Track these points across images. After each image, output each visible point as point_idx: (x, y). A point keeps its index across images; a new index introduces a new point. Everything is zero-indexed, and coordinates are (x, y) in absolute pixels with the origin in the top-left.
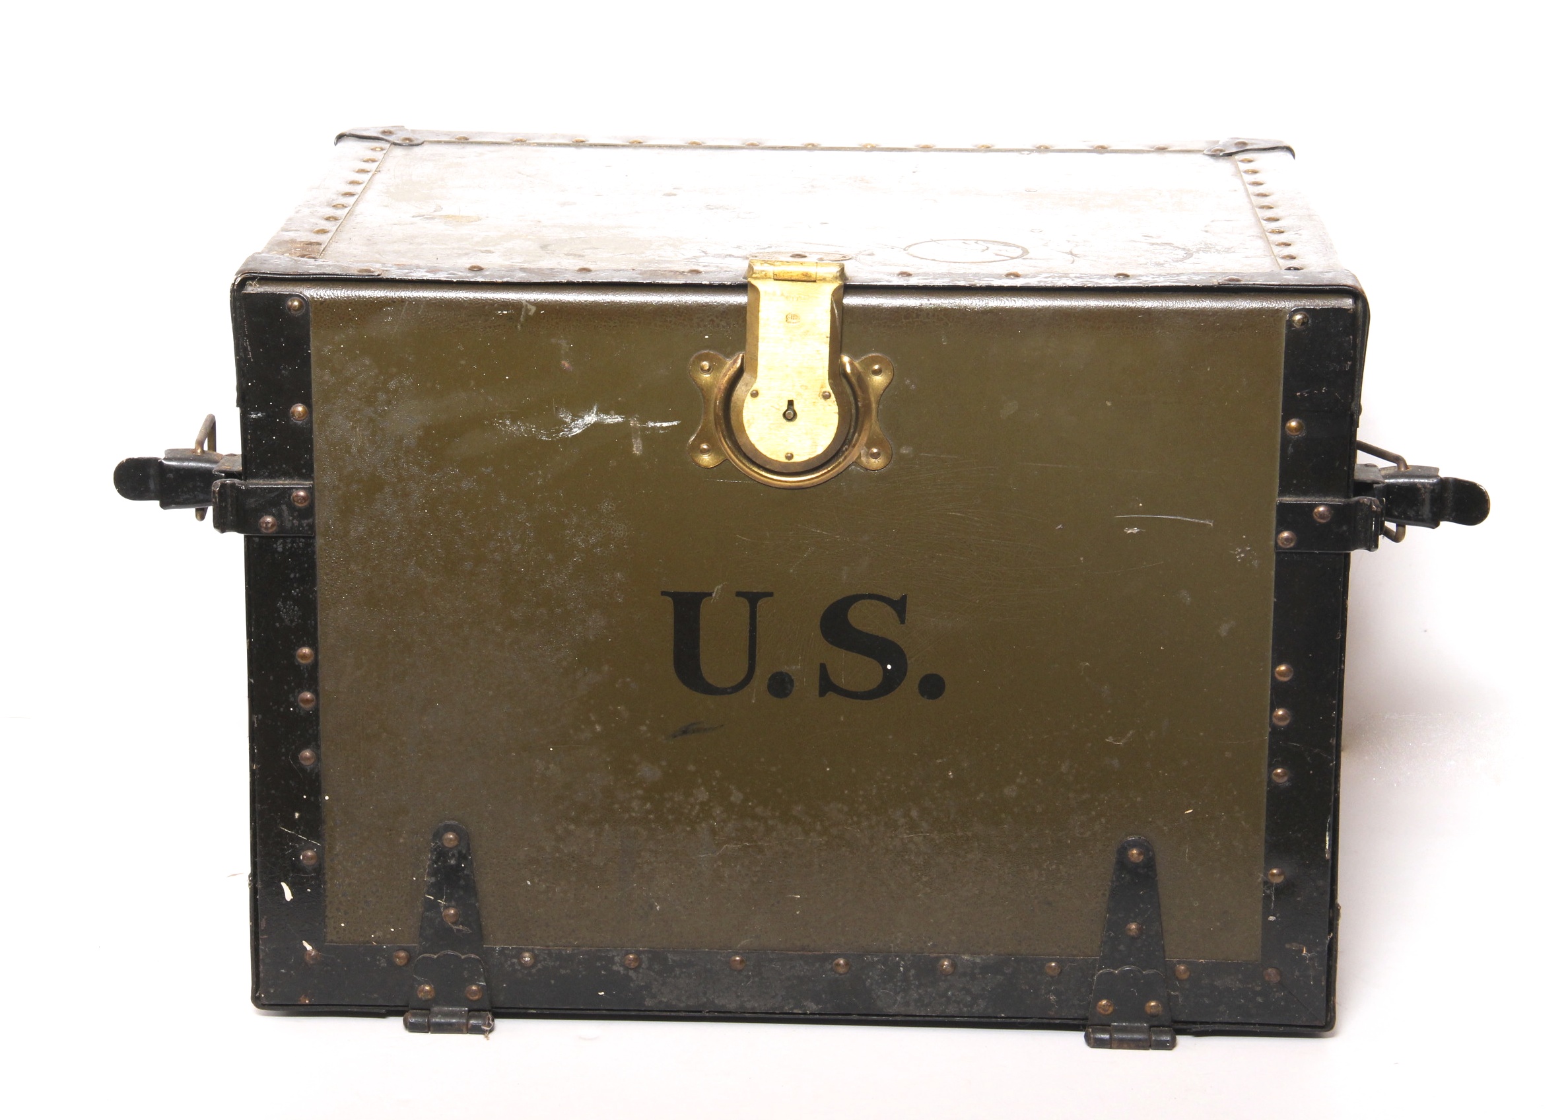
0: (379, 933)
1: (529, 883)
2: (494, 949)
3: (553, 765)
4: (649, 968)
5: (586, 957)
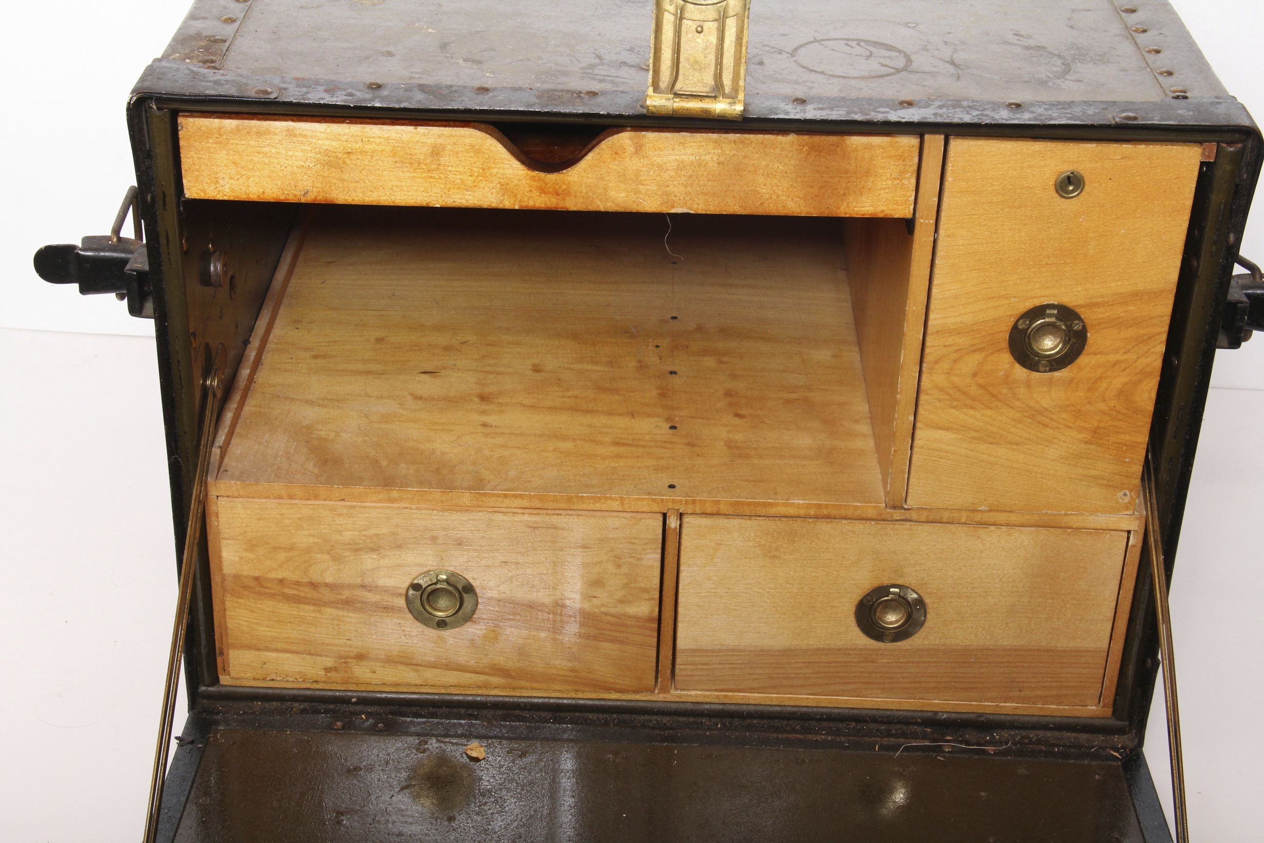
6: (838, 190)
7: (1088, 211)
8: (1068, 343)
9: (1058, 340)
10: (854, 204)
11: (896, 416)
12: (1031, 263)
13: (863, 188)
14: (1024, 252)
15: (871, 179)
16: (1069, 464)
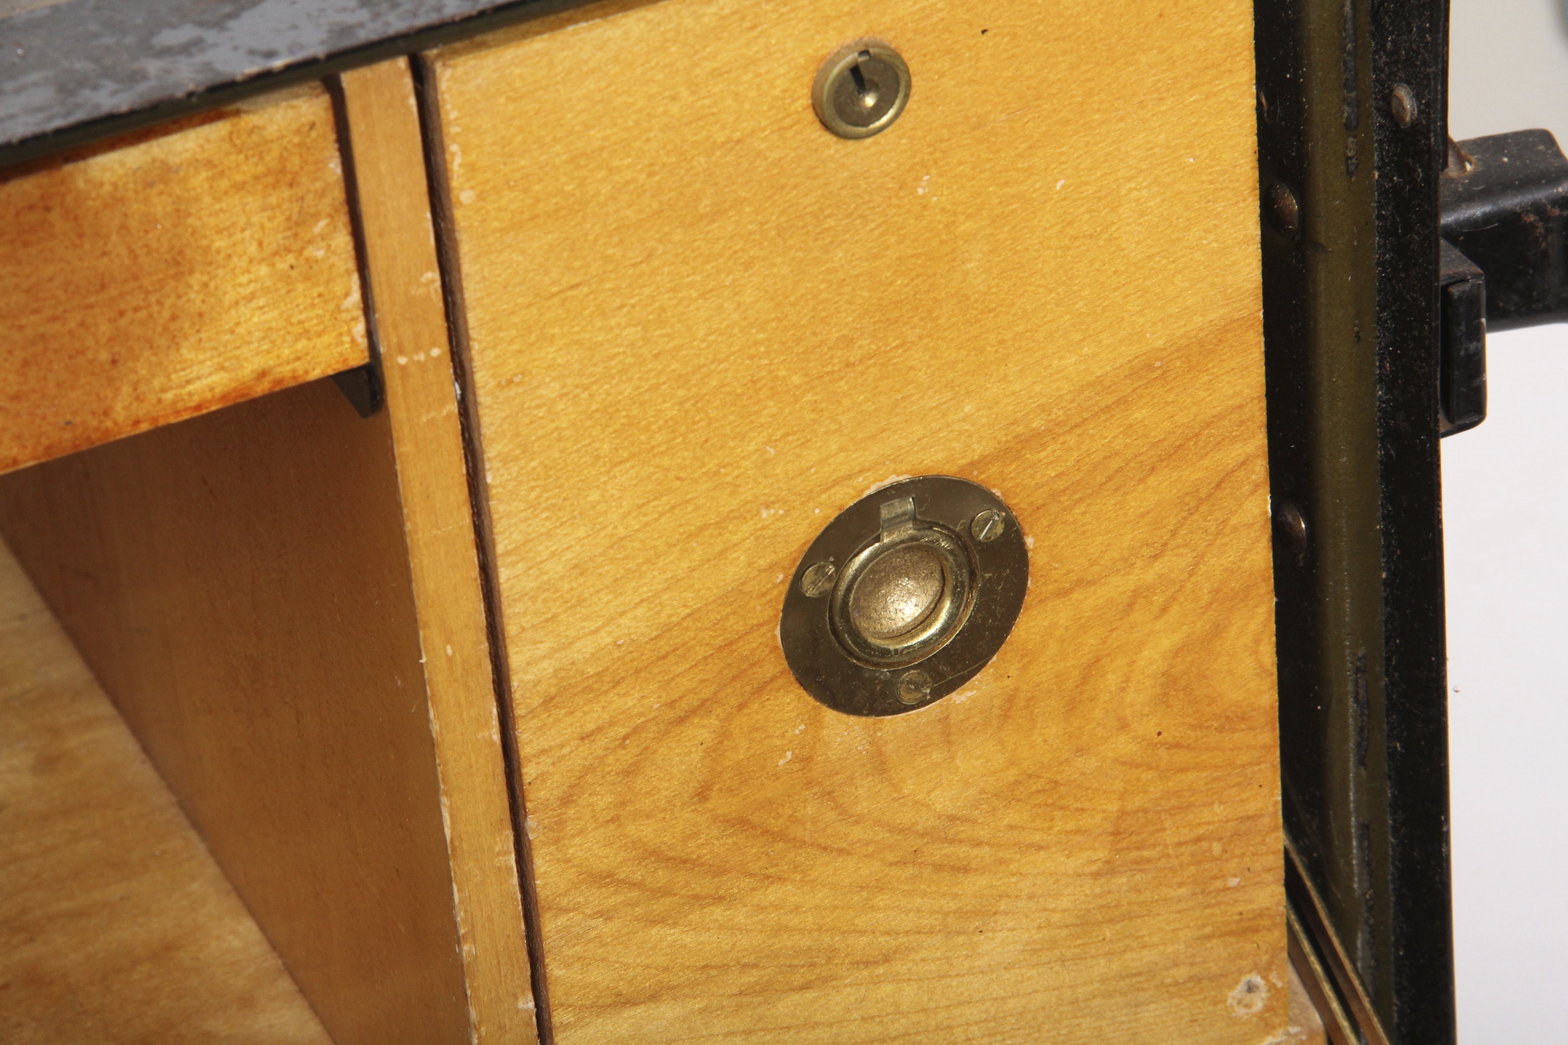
6: (90, 355)
7: (938, 155)
8: (971, 589)
9: (933, 587)
10: (157, 383)
11: (474, 1014)
12: (796, 379)
13: (174, 318)
14: (767, 353)
15: (196, 280)
16: (1063, 960)
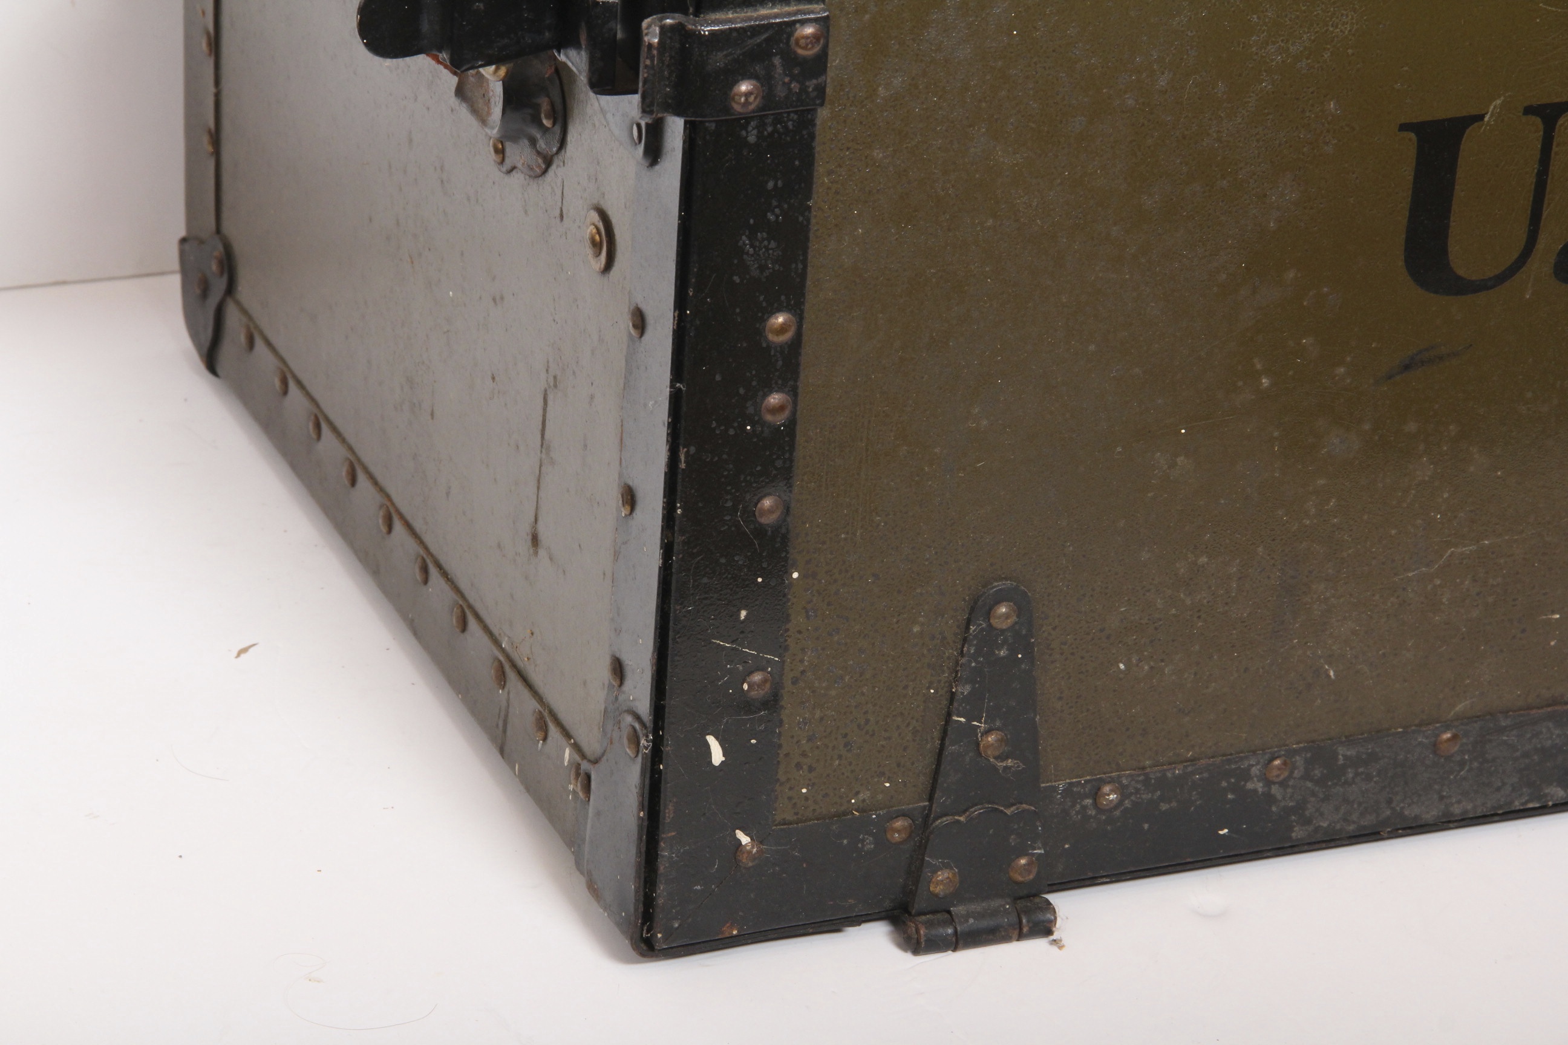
0: (865, 795)
1: (1122, 666)
2: (1054, 789)
3: (1182, 458)
4: (1306, 776)
5: (1206, 775)
